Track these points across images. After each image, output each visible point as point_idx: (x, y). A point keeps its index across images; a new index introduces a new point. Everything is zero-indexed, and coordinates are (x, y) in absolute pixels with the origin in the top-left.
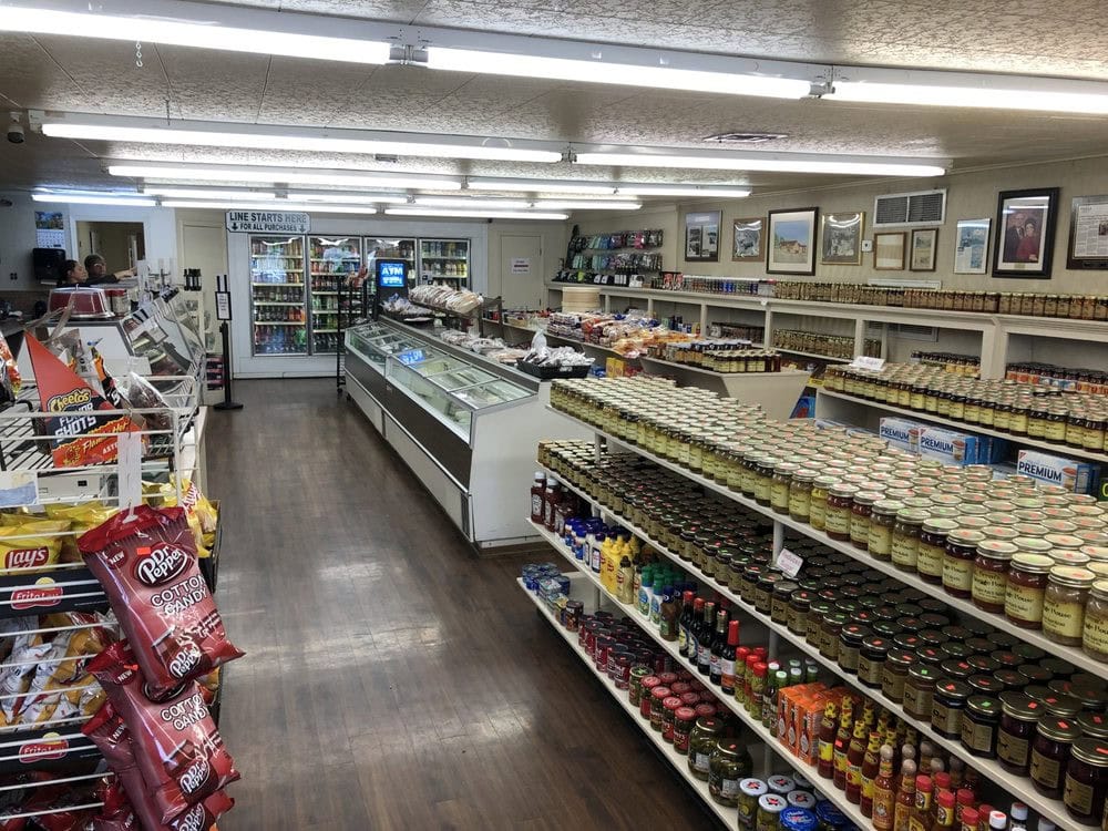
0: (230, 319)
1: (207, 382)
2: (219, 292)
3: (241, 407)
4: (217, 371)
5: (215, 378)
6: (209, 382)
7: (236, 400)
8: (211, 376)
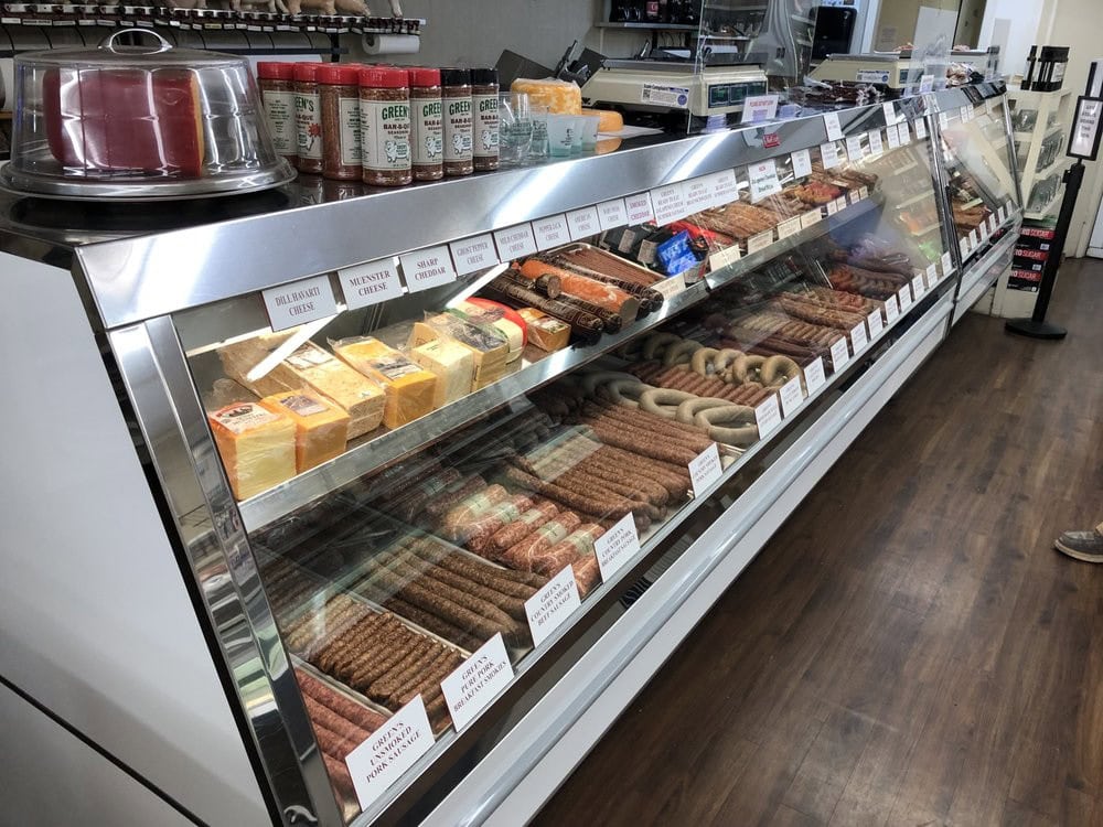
0: (1093, 157)
1: (1009, 273)
2: (1087, 97)
3: (1059, 337)
4: (1037, 255)
5: (1029, 268)
6: (1015, 274)
7: (1053, 320)
8: (1021, 263)
